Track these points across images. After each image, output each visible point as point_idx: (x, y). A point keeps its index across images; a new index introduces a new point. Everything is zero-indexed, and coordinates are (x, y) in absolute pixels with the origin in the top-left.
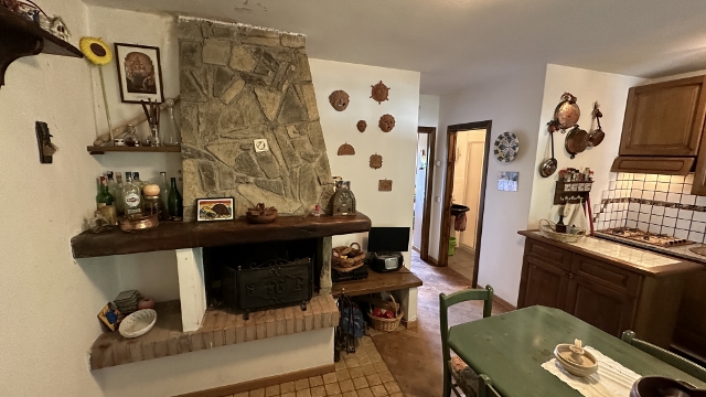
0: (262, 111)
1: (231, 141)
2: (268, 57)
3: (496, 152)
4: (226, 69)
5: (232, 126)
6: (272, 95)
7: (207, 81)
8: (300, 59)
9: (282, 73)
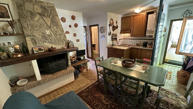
0: (46, 23)
1: (39, 31)
2: (45, 8)
3: (100, 31)
4: (33, 11)
5: (38, 28)
6: (48, 19)
7: (28, 15)
8: (54, 9)
9: (49, 13)
